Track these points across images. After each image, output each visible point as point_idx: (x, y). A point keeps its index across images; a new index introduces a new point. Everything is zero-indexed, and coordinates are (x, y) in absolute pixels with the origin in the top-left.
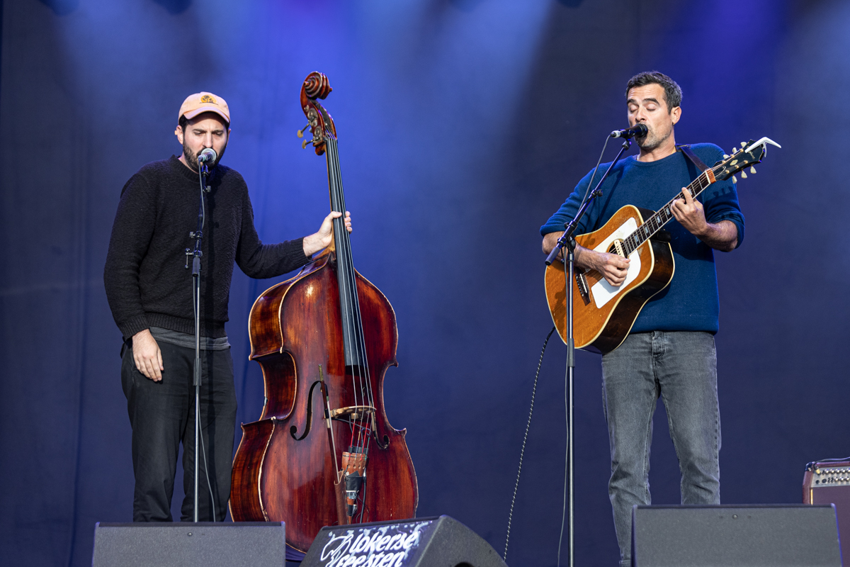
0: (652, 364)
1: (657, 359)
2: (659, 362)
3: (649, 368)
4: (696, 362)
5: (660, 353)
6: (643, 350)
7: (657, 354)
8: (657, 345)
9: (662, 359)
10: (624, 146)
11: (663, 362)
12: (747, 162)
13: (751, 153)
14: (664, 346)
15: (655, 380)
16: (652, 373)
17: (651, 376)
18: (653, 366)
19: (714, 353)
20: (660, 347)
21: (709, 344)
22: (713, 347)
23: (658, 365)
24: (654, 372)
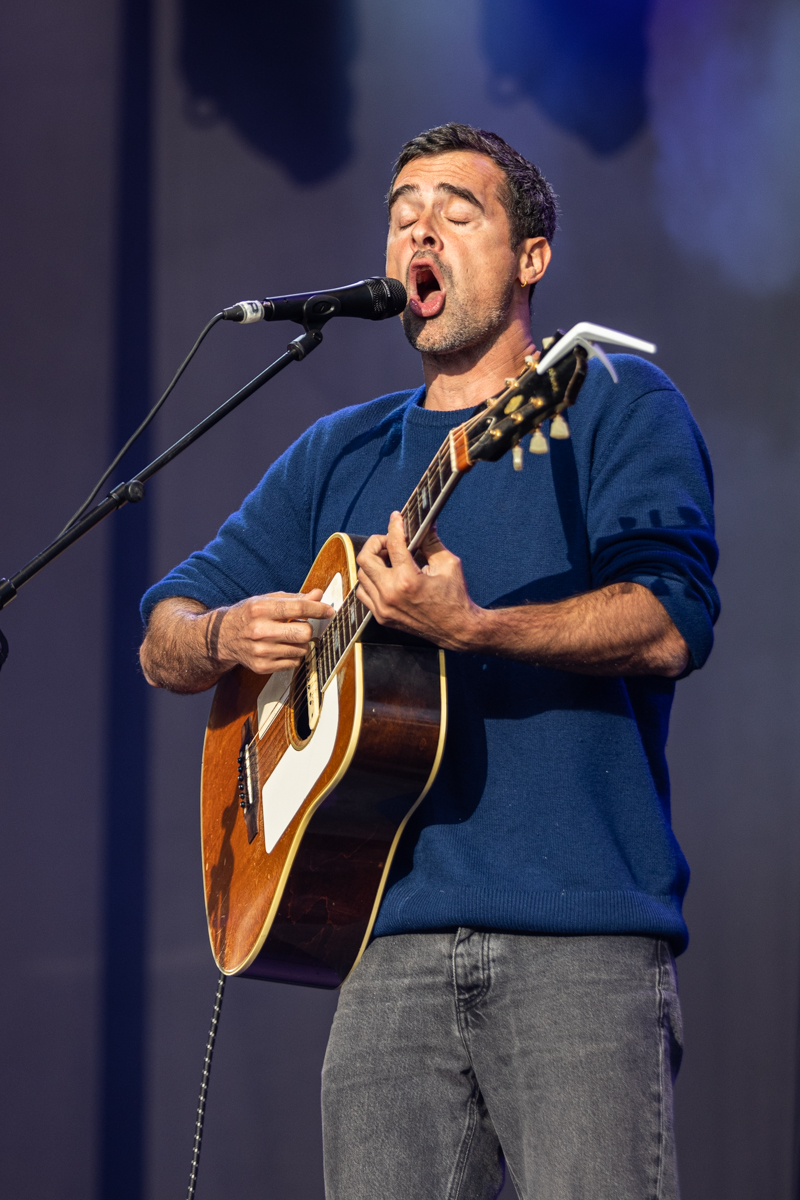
0: (459, 1020)
1: (469, 1006)
2: (476, 1016)
3: (448, 1033)
4: (576, 1012)
5: (476, 986)
6: (428, 980)
7: (469, 988)
8: (467, 961)
9: (484, 1004)
10: (293, 346)
11: (489, 1016)
12: (539, 402)
13: (552, 373)
14: (486, 966)
15: (465, 1072)
16: (460, 1048)
17: (458, 1058)
18: (461, 1030)
19: (652, 981)
20: (476, 968)
21: (631, 956)
22: (651, 965)
23: (475, 1026)
24: (466, 1047)
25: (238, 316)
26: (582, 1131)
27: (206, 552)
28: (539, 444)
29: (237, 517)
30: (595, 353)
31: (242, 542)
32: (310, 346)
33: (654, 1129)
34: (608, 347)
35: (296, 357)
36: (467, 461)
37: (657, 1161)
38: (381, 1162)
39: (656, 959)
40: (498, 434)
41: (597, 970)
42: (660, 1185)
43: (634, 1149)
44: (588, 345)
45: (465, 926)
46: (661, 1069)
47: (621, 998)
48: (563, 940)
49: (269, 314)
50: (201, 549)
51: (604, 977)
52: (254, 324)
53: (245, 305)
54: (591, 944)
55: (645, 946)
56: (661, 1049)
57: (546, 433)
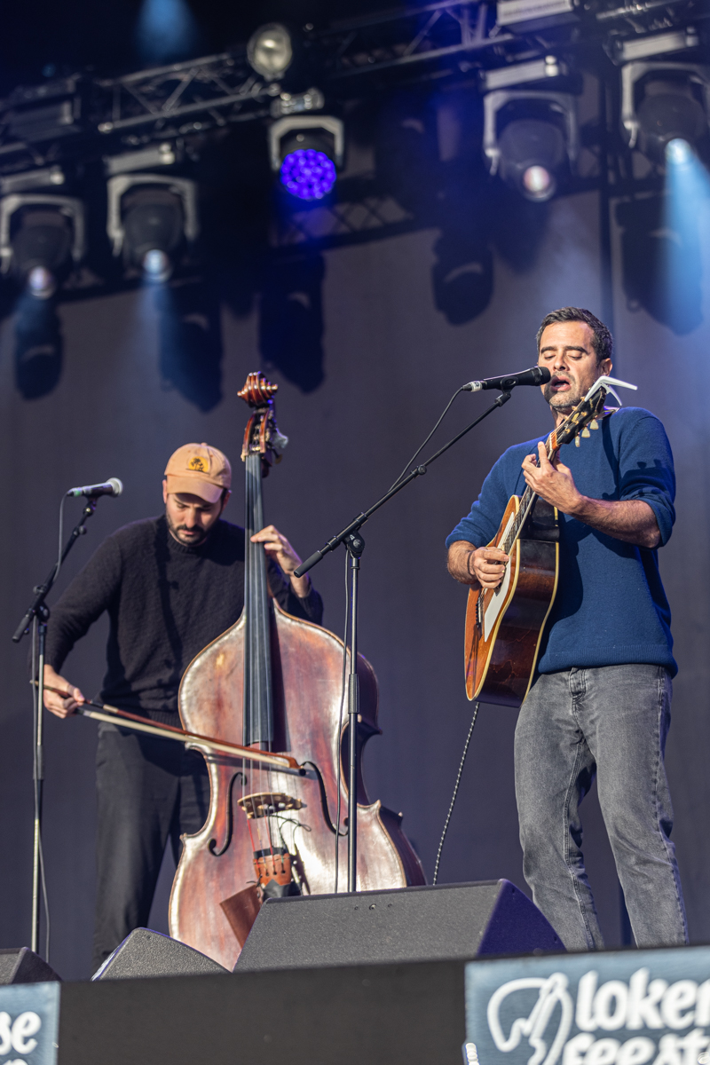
0: (573, 708)
1: (577, 701)
2: (580, 705)
3: (568, 715)
5: (580, 692)
7: (577, 693)
8: (575, 681)
9: (583, 699)
10: (497, 401)
11: (585, 704)
12: (585, 414)
13: (591, 401)
14: (584, 683)
15: (577, 732)
16: (573, 721)
17: (572, 725)
18: (573, 712)
19: (657, 685)
20: (579, 684)
21: (647, 673)
22: (656, 678)
23: (580, 710)
24: (575, 720)
25: (470, 389)
26: (623, 749)
27: (468, 518)
28: (586, 433)
29: (476, 504)
30: (609, 390)
31: (479, 512)
32: (505, 400)
33: (656, 749)
34: (614, 387)
35: (499, 405)
36: (556, 445)
37: (657, 764)
38: (539, 769)
39: (658, 675)
40: (569, 431)
41: (631, 679)
42: (658, 774)
43: (646, 757)
44: (606, 387)
45: (575, 667)
46: (659, 723)
47: (642, 691)
48: (615, 667)
49: (484, 387)
50: (466, 516)
51: (634, 682)
52: (477, 392)
53: (473, 384)
54: (628, 668)
55: (653, 669)
56: (660, 715)
57: (589, 428)
